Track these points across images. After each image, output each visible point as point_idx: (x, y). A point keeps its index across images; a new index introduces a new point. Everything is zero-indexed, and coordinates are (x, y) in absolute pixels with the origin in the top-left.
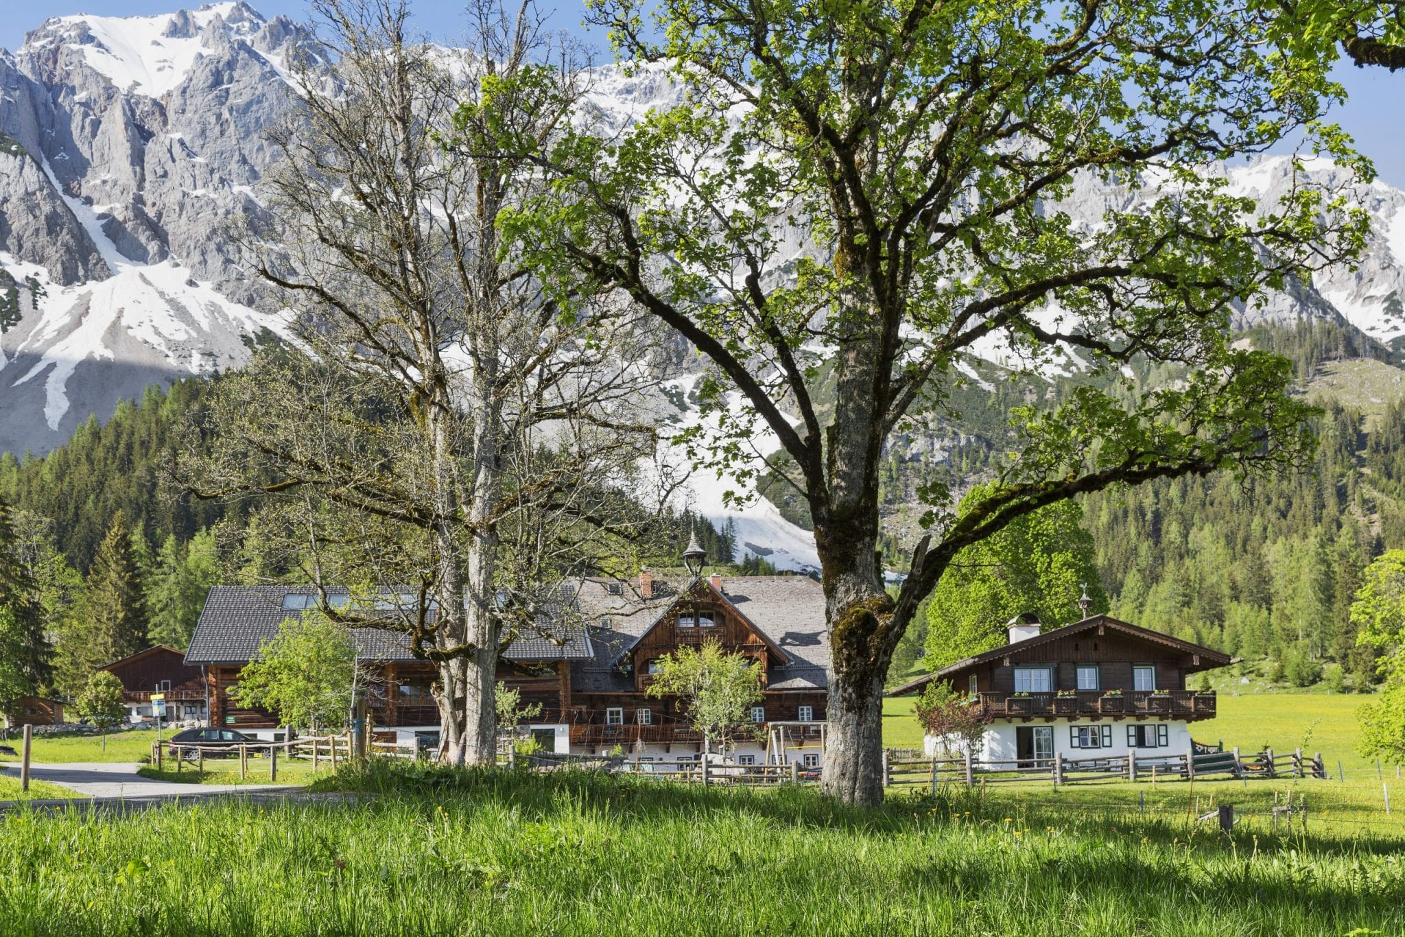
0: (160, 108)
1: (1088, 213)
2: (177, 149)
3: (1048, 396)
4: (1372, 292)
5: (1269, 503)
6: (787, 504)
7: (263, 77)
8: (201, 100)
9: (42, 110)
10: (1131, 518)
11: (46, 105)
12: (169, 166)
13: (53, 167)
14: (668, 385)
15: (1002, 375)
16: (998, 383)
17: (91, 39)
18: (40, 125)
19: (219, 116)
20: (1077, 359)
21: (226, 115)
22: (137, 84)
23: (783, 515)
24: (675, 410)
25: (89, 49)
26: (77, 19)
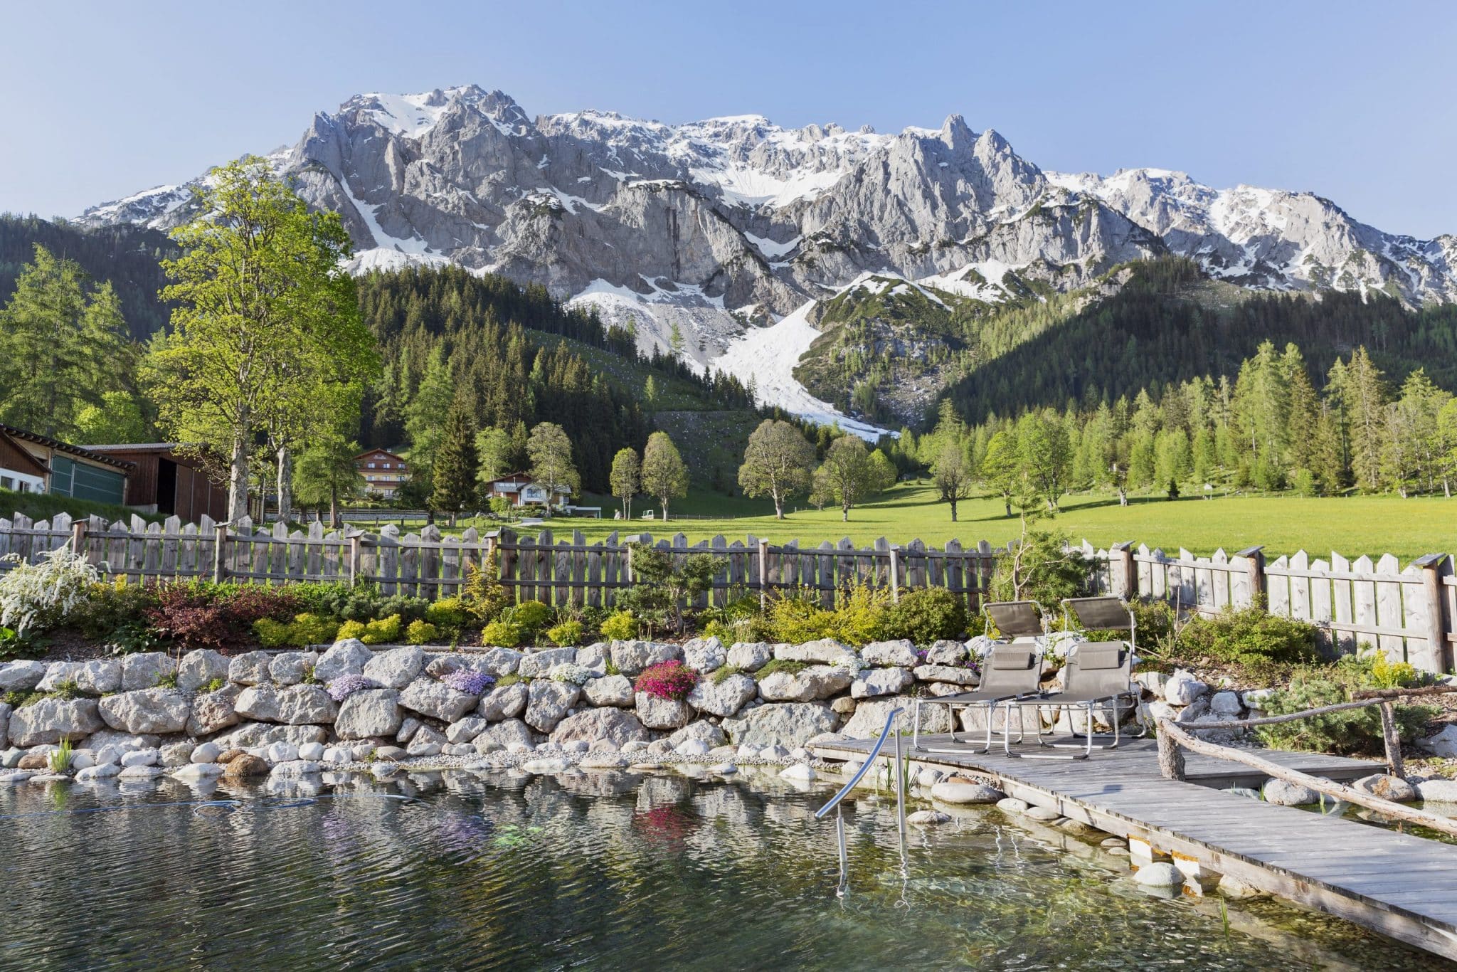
0: (418, 144)
1: (1012, 201)
2: (425, 168)
3: (991, 314)
4: (1201, 251)
5: (1161, 370)
6: (813, 385)
7: (481, 124)
8: (442, 139)
9: (344, 148)
10: (1058, 382)
11: (347, 145)
12: (420, 179)
13: (349, 182)
14: (737, 311)
15: (959, 301)
16: (956, 307)
17: (379, 107)
18: (342, 157)
19: (452, 148)
20: (1008, 292)
21: (457, 147)
22: (404, 132)
23: (810, 393)
24: (740, 328)
25: (376, 111)
26: (372, 95)
